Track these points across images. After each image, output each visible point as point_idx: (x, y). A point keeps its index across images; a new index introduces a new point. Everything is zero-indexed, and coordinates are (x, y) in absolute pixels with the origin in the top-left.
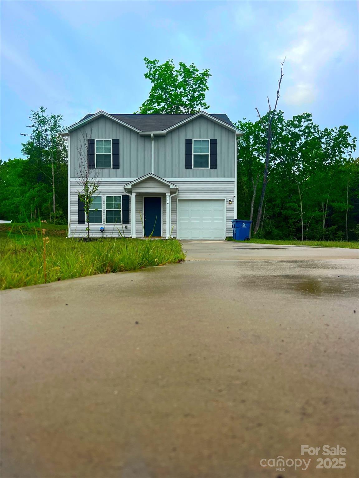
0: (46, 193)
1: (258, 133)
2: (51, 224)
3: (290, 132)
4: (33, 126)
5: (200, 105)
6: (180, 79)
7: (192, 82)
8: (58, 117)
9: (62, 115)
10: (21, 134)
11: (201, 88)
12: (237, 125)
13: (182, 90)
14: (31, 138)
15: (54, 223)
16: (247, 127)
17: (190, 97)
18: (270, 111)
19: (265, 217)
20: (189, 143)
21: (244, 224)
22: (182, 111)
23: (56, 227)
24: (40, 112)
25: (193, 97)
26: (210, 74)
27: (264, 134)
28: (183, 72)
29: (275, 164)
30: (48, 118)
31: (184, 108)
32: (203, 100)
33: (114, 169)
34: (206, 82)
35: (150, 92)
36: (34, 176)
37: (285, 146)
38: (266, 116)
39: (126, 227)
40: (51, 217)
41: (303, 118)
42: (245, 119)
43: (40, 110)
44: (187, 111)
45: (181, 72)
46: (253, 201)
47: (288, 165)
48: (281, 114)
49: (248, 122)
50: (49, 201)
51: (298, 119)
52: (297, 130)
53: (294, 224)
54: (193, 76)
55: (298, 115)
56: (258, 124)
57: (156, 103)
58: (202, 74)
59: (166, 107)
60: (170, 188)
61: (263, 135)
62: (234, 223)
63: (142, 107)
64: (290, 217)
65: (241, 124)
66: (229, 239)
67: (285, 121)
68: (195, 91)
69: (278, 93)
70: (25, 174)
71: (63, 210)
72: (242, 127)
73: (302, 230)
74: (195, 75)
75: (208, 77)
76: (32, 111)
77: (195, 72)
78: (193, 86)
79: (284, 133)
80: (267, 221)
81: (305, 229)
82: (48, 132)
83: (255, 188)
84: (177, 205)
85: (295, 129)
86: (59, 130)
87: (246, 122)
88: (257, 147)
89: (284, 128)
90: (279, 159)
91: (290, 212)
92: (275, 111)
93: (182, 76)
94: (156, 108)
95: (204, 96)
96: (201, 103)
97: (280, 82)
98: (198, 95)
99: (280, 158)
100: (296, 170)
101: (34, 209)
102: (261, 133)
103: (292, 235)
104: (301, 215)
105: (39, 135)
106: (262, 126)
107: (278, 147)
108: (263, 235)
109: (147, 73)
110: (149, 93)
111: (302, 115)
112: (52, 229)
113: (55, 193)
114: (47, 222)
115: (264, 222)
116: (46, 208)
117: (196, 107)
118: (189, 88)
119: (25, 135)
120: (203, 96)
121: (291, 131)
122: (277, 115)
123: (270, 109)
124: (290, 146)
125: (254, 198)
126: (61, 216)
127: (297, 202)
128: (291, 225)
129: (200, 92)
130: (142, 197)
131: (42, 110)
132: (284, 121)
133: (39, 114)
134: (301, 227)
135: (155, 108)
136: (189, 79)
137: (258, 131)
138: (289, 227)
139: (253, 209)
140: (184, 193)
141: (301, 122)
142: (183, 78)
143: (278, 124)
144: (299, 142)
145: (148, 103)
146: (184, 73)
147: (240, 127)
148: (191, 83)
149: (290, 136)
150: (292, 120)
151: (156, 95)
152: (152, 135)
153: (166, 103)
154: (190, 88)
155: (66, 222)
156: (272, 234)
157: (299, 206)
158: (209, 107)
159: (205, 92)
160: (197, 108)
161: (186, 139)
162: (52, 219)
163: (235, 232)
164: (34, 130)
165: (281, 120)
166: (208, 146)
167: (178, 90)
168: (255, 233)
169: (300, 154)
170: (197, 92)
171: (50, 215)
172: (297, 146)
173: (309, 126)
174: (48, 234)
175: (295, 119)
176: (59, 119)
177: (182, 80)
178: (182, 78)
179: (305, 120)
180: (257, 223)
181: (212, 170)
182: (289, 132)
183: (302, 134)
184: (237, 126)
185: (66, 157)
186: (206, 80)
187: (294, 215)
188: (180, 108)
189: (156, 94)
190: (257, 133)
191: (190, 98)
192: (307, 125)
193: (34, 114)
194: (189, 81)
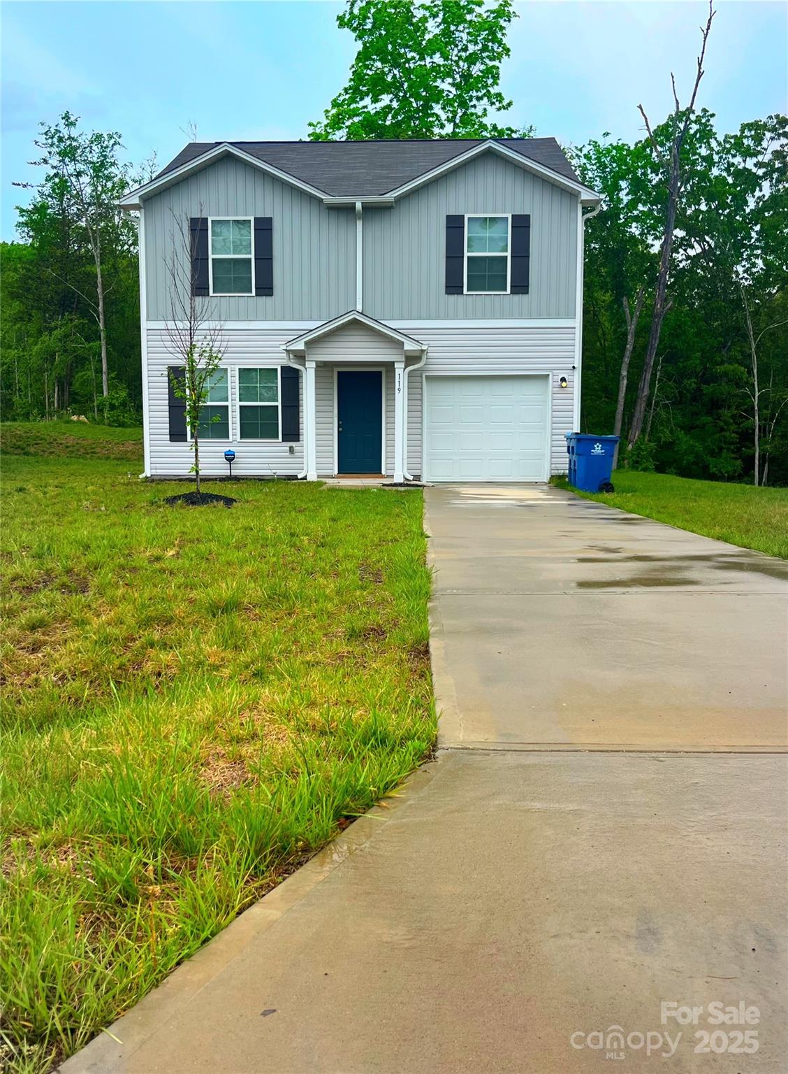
0: (83, 344)
1: (642, 174)
2: (99, 424)
3: (732, 169)
4: (45, 161)
5: (485, 99)
6: (433, 28)
7: (465, 36)
8: (111, 138)
9: (120, 132)
10: (14, 184)
11: (489, 51)
12: (585, 151)
13: (437, 58)
14: (41, 194)
15: (106, 421)
16: (613, 157)
17: (460, 76)
18: (678, 112)
19: (657, 404)
20: (454, 225)
21: (598, 447)
22: (438, 116)
23: (111, 435)
24: (62, 127)
25: (466, 76)
26: (514, 12)
27: (660, 176)
28: (441, 8)
29: (688, 257)
30: (84, 141)
31: (443, 108)
32: (495, 86)
33: (259, 298)
34: (503, 34)
35: (353, 66)
36: (52, 297)
37: (717, 209)
38: (667, 125)
39: (291, 450)
40: (98, 406)
41: (769, 130)
42: (606, 134)
43: (64, 121)
44: (450, 115)
45: (435, 9)
46: (626, 360)
47: (722, 262)
48: (708, 120)
49: (615, 144)
50: (90, 362)
51: (753, 133)
52: (750, 163)
53: (734, 420)
54: (468, 17)
55: (753, 121)
56: (644, 148)
57: (368, 96)
58: (492, 12)
59: (395, 104)
60: (405, 348)
61: (655, 179)
62: (573, 443)
63: (330, 109)
64: (724, 401)
65: (598, 151)
66: (558, 482)
67: (718, 139)
68: (472, 60)
69: (700, 64)
70: (28, 290)
71: (128, 387)
72: (598, 158)
73: (757, 438)
74: (475, 14)
75: (509, 21)
76: (43, 125)
77: (474, 6)
78: (467, 47)
79: (715, 172)
80: (663, 414)
81: (765, 436)
82: (85, 179)
83: (633, 327)
84: (422, 391)
85: (745, 161)
86: (113, 175)
87: (611, 145)
88: (640, 212)
89: (716, 158)
90: (700, 245)
91: (725, 388)
92: (690, 110)
93: (439, 20)
94: (369, 112)
95: (498, 73)
96: (488, 95)
97: (705, 32)
98: (482, 72)
99: (701, 241)
100: (746, 275)
101: (54, 384)
102: (651, 173)
103: (728, 449)
104: (754, 398)
105: (61, 187)
106: (654, 154)
107: (698, 211)
108: (652, 451)
109: (344, 15)
110: (350, 69)
111: (764, 120)
112: (101, 441)
113: (107, 344)
114: (86, 420)
115: (653, 417)
116: (85, 383)
117: (474, 106)
118: (456, 52)
119: (25, 186)
120: (493, 73)
121: (733, 164)
122: (696, 124)
123: (678, 108)
124: (730, 207)
125: (628, 353)
126: (124, 404)
127: (745, 360)
128: (726, 423)
129: (487, 61)
130: (332, 371)
131: (67, 120)
132: (716, 139)
133: (60, 132)
134: (754, 430)
135: (366, 110)
136: (457, 26)
137: (642, 167)
138: (722, 430)
139: (625, 382)
140: (442, 360)
141: (762, 139)
142: (440, 24)
143: (698, 145)
144: (754, 196)
145: (347, 96)
146: (443, 9)
147: (593, 157)
148: (462, 38)
149: (730, 180)
150: (739, 134)
151: (368, 75)
152: (359, 206)
153: (396, 96)
154: (459, 51)
155: (136, 420)
156: (676, 449)
157: (750, 372)
158: (510, 104)
159: (500, 62)
160: (477, 109)
161: (447, 216)
162: (101, 411)
163: (575, 466)
164: (49, 176)
165: (706, 134)
166: (507, 233)
167: (428, 59)
168: (630, 446)
169: (757, 228)
170: (478, 64)
171: (94, 402)
172: (750, 208)
173: (784, 151)
174: (92, 453)
175: (747, 133)
176: (113, 145)
177: (437, 31)
178: (438, 26)
179: (773, 135)
180: (635, 419)
181: (517, 298)
182: (727, 170)
183: (765, 174)
184: (585, 155)
185: (132, 244)
186: (504, 28)
187: (736, 395)
188: (432, 108)
189: (369, 72)
190: (640, 172)
191: (459, 80)
192: (779, 149)
193: (46, 134)
194: (457, 34)
